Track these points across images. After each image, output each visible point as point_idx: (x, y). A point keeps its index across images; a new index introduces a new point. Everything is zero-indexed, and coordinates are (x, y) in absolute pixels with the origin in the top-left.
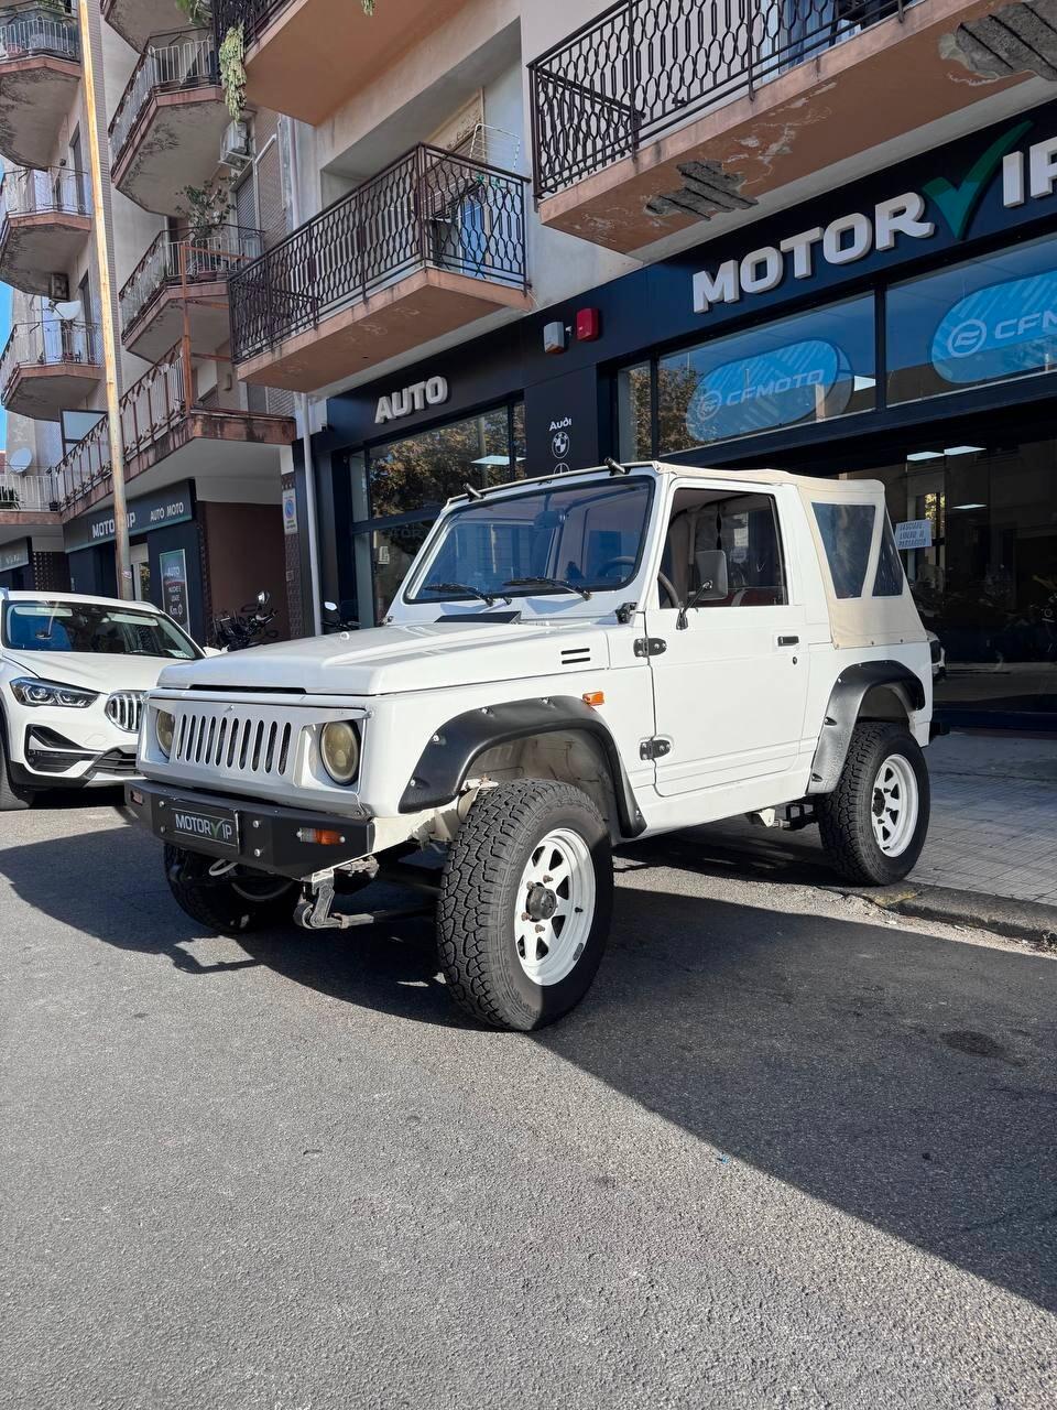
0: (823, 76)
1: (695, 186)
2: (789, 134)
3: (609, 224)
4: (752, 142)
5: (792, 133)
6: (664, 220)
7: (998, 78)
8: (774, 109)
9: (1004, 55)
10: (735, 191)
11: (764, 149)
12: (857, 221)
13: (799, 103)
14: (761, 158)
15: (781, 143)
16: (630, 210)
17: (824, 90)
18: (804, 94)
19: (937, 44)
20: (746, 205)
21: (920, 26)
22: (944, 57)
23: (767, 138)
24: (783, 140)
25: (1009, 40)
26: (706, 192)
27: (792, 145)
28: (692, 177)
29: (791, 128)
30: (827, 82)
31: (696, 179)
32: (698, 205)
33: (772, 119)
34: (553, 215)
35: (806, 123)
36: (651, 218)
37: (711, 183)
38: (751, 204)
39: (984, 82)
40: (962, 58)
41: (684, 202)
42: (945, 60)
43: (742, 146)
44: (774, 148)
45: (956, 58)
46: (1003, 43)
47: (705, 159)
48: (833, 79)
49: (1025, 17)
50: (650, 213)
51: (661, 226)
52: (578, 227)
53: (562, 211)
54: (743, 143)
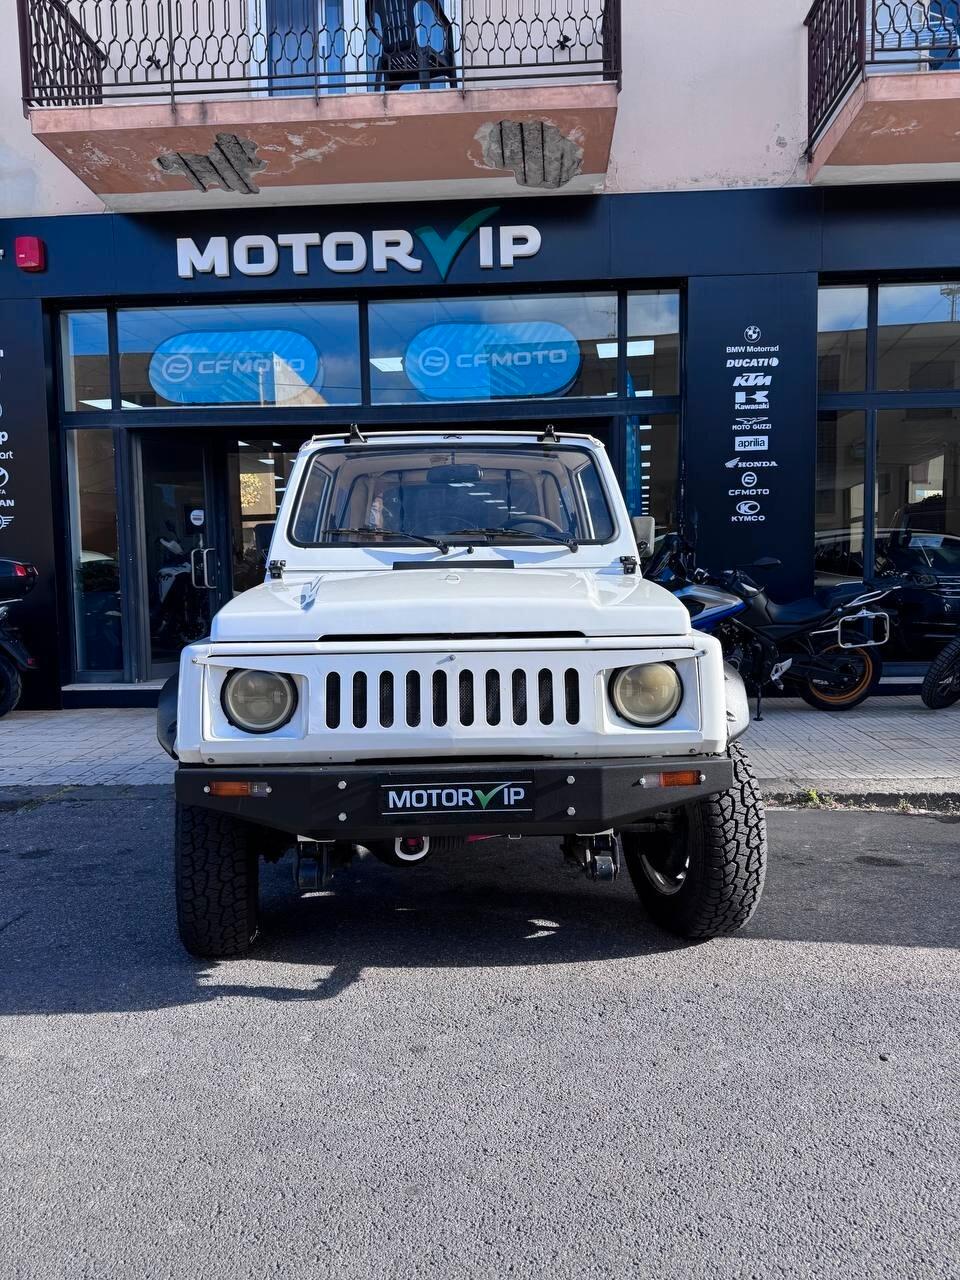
0: (390, 113)
1: (216, 157)
2: (331, 147)
3: (106, 160)
4: (297, 140)
5: (334, 146)
6: (164, 177)
7: (494, 168)
8: (335, 122)
9: (507, 153)
10: (247, 175)
11: (301, 149)
12: (355, 238)
13: (359, 126)
14: (293, 156)
15: (321, 151)
16: (138, 156)
17: (383, 124)
18: (367, 120)
19: (479, 126)
20: (246, 190)
21: (479, 108)
22: (476, 137)
23: (311, 142)
24: (325, 149)
25: (517, 146)
26: (222, 166)
27: (325, 156)
28: (219, 148)
29: (336, 142)
30: (390, 119)
31: (222, 151)
32: (207, 175)
33: (328, 130)
34: (51, 129)
35: (352, 143)
36: (153, 170)
37: (232, 160)
38: (250, 191)
39: (484, 167)
40: (485, 145)
41: (195, 167)
42: (476, 141)
43: (286, 139)
44: (312, 152)
45: (482, 142)
46: (513, 144)
47: (248, 137)
48: (397, 118)
49: (537, 134)
50: (157, 166)
51: (156, 181)
52: (70, 151)
53: (64, 129)
54: (290, 138)
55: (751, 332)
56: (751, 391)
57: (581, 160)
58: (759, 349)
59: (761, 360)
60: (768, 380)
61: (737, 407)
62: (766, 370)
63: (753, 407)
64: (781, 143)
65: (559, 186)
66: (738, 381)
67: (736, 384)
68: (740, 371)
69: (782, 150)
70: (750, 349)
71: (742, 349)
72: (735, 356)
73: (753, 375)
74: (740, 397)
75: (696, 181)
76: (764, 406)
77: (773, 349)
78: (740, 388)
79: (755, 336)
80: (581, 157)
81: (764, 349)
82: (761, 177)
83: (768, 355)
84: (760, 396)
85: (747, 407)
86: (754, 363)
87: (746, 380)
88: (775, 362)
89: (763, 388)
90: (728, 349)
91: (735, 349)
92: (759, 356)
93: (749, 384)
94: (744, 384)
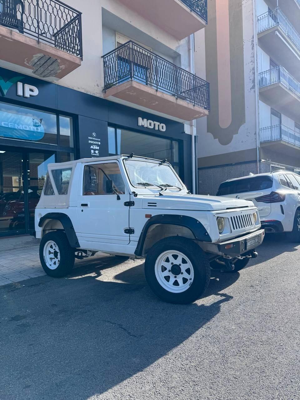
0: (13, 37)
7: (30, 65)
9: (38, 63)
17: (8, 39)
22: (34, 56)
25: (43, 62)
30: (11, 39)
39: (27, 64)
40: (34, 59)
49: (52, 62)
55: (94, 134)
56: (95, 150)
57: (57, 73)
58: (96, 139)
59: (96, 142)
60: (98, 148)
61: (92, 154)
62: (98, 145)
63: (95, 155)
64: (98, 85)
65: (43, 77)
66: (92, 147)
67: (91, 148)
68: (92, 144)
69: (98, 87)
70: (94, 139)
71: (92, 138)
72: (91, 140)
73: (95, 146)
74: (92, 151)
75: (79, 88)
76: (98, 155)
77: (99, 140)
78: (92, 149)
79: (95, 135)
80: (58, 72)
81: (97, 139)
82: (94, 93)
83: (98, 141)
84: (97, 152)
85: (94, 154)
86: (95, 143)
87: (94, 147)
88: (99, 143)
89: (97, 150)
90: (89, 137)
91: (90, 138)
92: (96, 141)
93: (94, 148)
94: (93, 148)
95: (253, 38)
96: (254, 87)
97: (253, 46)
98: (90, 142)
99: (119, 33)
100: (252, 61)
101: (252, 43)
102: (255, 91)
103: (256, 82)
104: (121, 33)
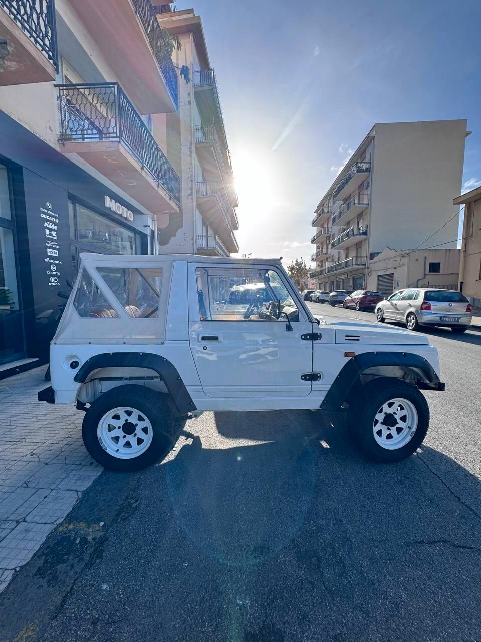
55: (48, 205)
56: (51, 230)
58: (51, 213)
59: (53, 218)
60: (55, 228)
61: (46, 235)
64: (50, 129)
68: (47, 220)
69: (51, 132)
70: (49, 212)
71: (46, 211)
72: (44, 213)
73: (51, 224)
74: (47, 232)
76: (55, 238)
77: (56, 215)
78: (47, 228)
81: (53, 214)
82: (45, 138)
83: (55, 217)
84: (54, 233)
85: (50, 237)
86: (50, 218)
90: (41, 209)
91: (44, 210)
92: (53, 216)
93: (50, 227)
94: (48, 226)
95: (191, 144)
96: (191, 194)
97: (191, 153)
98: (42, 215)
99: (67, 63)
100: (190, 168)
101: (190, 150)
102: (192, 199)
103: (194, 191)
104: (71, 65)
